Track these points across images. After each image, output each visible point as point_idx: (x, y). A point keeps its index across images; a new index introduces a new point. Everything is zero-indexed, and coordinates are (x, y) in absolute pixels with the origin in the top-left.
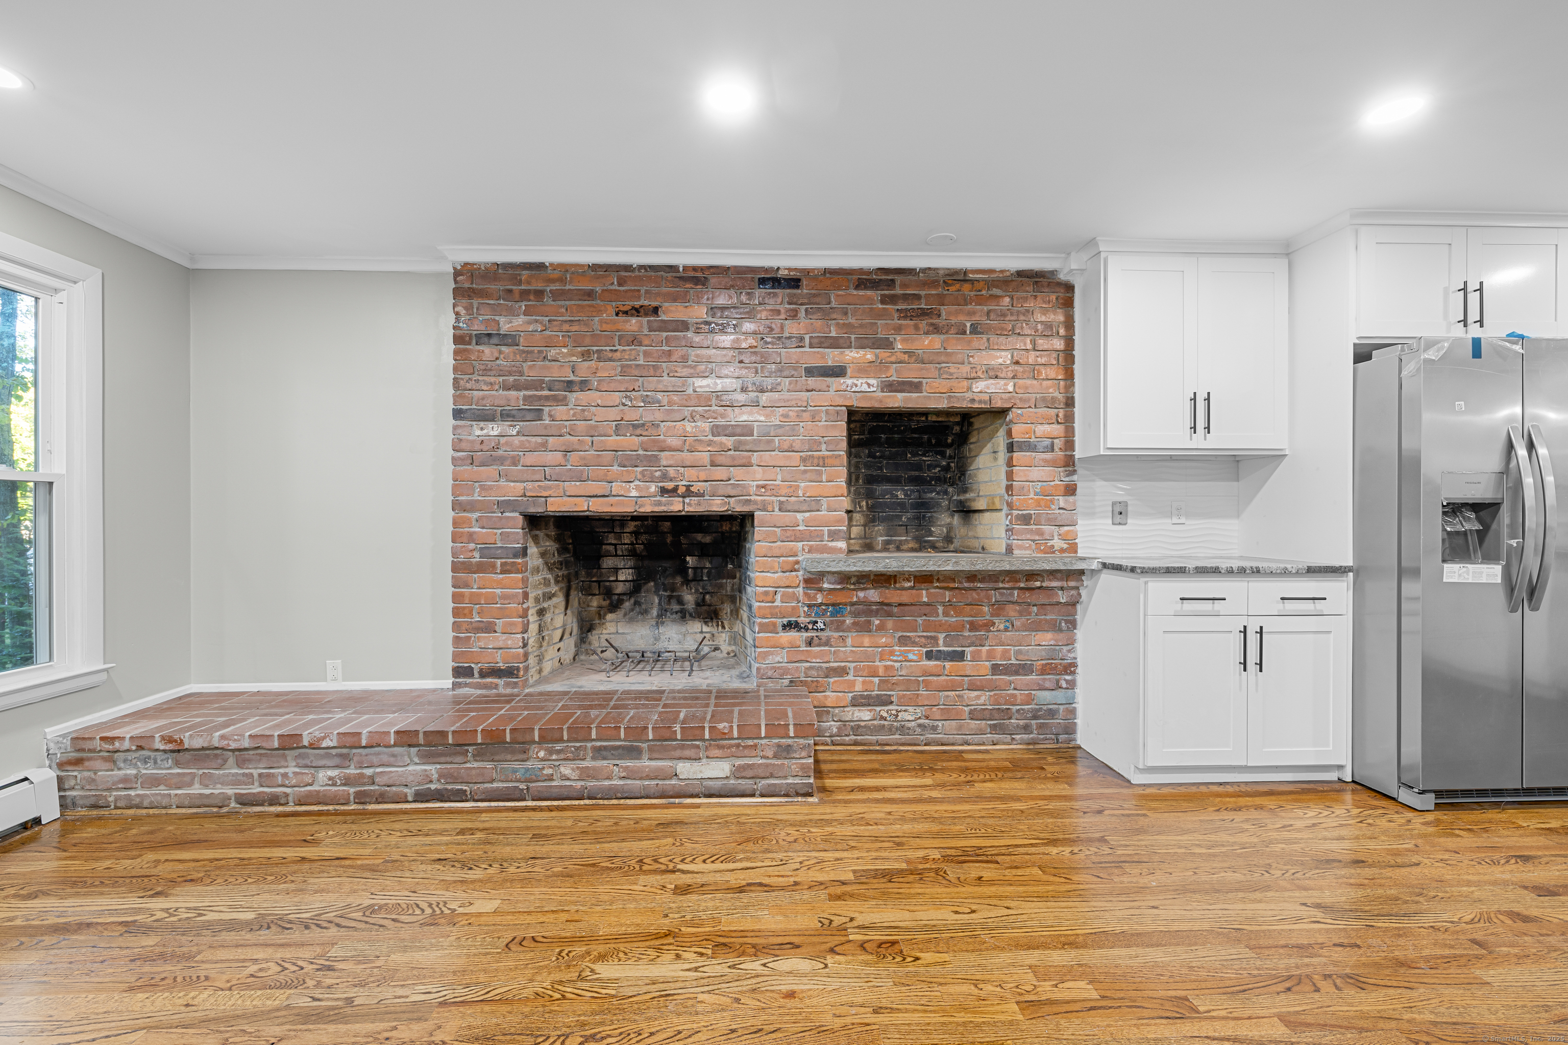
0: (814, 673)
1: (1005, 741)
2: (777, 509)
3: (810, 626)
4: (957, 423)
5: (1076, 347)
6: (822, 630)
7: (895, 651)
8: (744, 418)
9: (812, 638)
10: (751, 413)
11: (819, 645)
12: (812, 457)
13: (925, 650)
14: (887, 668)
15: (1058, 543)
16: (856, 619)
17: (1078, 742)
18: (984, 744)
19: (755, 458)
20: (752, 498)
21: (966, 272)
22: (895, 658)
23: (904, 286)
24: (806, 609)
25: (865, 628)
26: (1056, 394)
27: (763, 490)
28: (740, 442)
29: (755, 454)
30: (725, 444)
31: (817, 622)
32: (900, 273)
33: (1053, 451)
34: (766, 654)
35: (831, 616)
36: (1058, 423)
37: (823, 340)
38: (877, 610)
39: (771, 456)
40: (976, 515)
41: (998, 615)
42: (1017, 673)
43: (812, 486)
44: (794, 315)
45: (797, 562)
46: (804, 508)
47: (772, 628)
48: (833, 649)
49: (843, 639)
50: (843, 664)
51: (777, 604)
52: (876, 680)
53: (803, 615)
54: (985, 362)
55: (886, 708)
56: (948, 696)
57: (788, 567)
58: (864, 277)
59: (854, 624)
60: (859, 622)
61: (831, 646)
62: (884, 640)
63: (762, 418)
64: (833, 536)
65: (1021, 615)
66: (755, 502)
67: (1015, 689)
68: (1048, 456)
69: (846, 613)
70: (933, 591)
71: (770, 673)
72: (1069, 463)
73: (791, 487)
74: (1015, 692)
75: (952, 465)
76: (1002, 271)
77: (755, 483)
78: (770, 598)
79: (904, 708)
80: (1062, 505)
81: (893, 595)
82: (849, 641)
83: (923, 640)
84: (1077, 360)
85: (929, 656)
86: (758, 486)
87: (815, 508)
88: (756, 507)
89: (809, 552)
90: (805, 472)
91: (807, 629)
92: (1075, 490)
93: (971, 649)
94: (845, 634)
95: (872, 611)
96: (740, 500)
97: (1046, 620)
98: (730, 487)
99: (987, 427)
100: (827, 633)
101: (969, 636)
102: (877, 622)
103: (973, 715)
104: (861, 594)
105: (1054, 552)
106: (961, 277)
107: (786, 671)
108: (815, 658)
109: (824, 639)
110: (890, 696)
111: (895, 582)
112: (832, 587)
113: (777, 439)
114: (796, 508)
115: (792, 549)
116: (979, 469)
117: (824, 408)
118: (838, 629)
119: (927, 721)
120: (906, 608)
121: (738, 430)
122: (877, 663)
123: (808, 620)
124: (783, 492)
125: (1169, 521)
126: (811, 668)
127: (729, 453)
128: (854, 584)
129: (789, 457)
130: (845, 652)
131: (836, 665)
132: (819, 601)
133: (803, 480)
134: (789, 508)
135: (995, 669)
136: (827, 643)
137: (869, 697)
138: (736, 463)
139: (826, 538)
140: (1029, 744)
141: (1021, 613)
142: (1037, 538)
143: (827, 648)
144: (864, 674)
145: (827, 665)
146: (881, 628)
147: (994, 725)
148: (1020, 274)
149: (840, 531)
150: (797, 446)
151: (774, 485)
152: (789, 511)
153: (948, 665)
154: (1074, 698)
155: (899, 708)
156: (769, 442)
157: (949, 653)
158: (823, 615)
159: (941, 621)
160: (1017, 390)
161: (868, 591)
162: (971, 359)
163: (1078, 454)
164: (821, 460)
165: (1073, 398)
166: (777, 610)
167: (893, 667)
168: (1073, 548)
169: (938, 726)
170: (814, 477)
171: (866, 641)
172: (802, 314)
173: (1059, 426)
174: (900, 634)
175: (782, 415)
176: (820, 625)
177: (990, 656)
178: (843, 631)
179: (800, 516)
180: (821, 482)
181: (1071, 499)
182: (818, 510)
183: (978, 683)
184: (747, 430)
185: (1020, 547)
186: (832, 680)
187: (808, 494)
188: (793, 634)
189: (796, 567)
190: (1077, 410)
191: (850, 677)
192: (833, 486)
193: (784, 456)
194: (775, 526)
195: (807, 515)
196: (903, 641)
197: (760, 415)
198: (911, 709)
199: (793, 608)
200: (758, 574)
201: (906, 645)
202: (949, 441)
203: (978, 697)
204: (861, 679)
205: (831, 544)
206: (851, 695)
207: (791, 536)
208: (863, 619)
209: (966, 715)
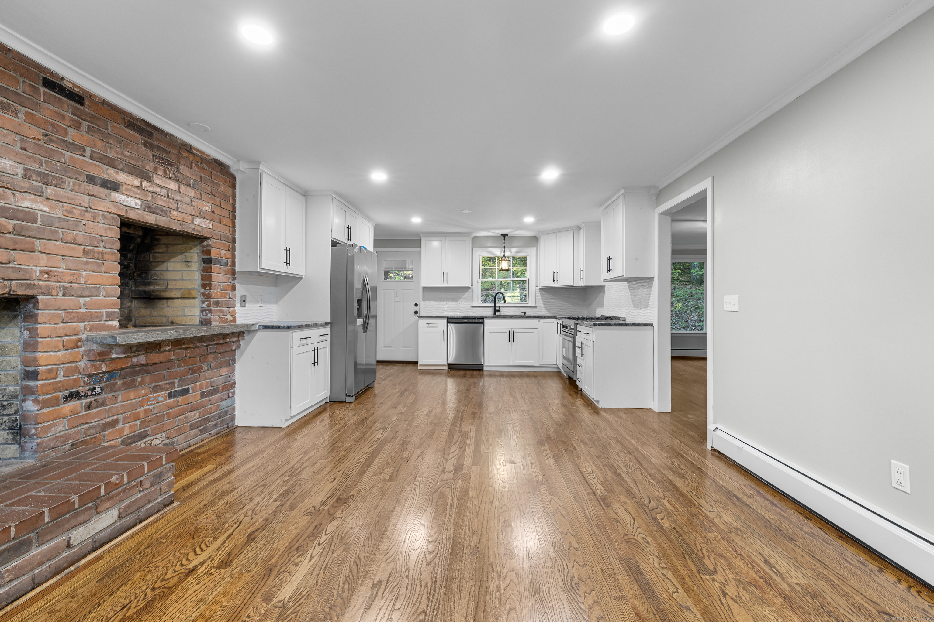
0: (93, 431)
1: (207, 436)
2: (60, 294)
3: (89, 393)
4: (140, 236)
5: (237, 211)
6: (99, 394)
7: (150, 398)
8: (27, 204)
9: (91, 403)
10: (33, 201)
11: (97, 407)
12: (94, 251)
13: (167, 392)
14: (145, 411)
15: (229, 317)
16: (125, 380)
17: (236, 424)
18: (197, 443)
19: (38, 244)
20: (36, 282)
21: (191, 147)
22: (151, 403)
23: (158, 140)
24: (86, 379)
25: (130, 386)
26: (228, 234)
27: (46, 276)
28: (22, 227)
29: (38, 241)
30: (5, 226)
31: (95, 388)
32: (156, 130)
33: (227, 266)
34: (48, 428)
35: (107, 381)
36: (229, 250)
37: (102, 157)
38: (140, 370)
39: (55, 245)
40: (164, 301)
41: (204, 362)
42: (212, 394)
43: (92, 275)
44: (78, 127)
45: (80, 340)
46: (87, 293)
47: (55, 402)
48: (107, 408)
49: (115, 397)
50: (115, 417)
51: (60, 378)
52: (138, 422)
53: (82, 384)
54: (200, 207)
55: (144, 441)
56: (180, 420)
57: (72, 345)
58: (132, 120)
59: (123, 384)
60: (127, 381)
61: (107, 405)
62: (143, 392)
63: (46, 209)
64: (110, 316)
65: (214, 360)
66: (39, 287)
67: (211, 404)
68: (225, 268)
69: (118, 376)
70: (177, 351)
71: (52, 444)
72: (233, 273)
73: (74, 274)
74: (211, 406)
75: (131, 265)
76: (208, 155)
77: (38, 268)
78: (53, 375)
79: (155, 437)
80: (231, 296)
81: (156, 357)
82: (120, 398)
83: (167, 386)
84: (237, 218)
85: (170, 396)
86: (41, 272)
87: (95, 294)
88: (40, 291)
89: (90, 330)
90: (87, 263)
91: (86, 396)
92: (235, 288)
93: (192, 385)
94: (117, 393)
95: (136, 372)
96: (22, 285)
97: (224, 361)
98: (10, 270)
99: (178, 245)
100: (104, 395)
101: (191, 378)
102: (139, 379)
103: (192, 428)
104: (135, 360)
105: (227, 323)
106: (188, 149)
107: (68, 437)
108: (94, 419)
109: (100, 401)
110: (147, 431)
111: (160, 347)
112: (119, 356)
113: (60, 230)
114: (79, 293)
115: (75, 329)
116: (167, 270)
117: (102, 213)
118: (111, 391)
119: (168, 441)
120: (158, 366)
121: (20, 215)
122: (139, 410)
123: (87, 388)
124: (68, 279)
125: (258, 305)
126: (90, 428)
127: (8, 235)
128: (134, 352)
129: (73, 249)
130: (116, 408)
131: (109, 419)
132: (104, 370)
133: (85, 270)
134: (73, 293)
135: (203, 395)
136: (103, 404)
137: (133, 436)
138: (17, 246)
139: (104, 318)
140: (217, 434)
141: (214, 359)
142: (221, 314)
143: (102, 408)
144: (131, 421)
145: (103, 422)
146: (142, 383)
147: (202, 429)
148: (216, 161)
149: (115, 312)
150: (80, 240)
151: (59, 272)
152: (73, 296)
153: (180, 399)
154: (234, 401)
155: (152, 438)
156: (53, 232)
157: (181, 391)
158: (100, 381)
159: (176, 371)
160: (214, 228)
161: (139, 357)
162: (193, 203)
163: (237, 269)
164: (101, 255)
165: (235, 238)
166: (60, 385)
167: (149, 409)
168: (234, 320)
169: (175, 441)
170: (94, 268)
171: (132, 395)
172: (84, 128)
173: (229, 252)
174: (153, 385)
175: (66, 210)
176: (98, 390)
177: (201, 387)
178: (115, 391)
179: (82, 300)
180: (100, 272)
181: (234, 292)
182: (98, 296)
183: (195, 406)
184: (30, 217)
185: (215, 320)
186: (106, 433)
187: (89, 282)
188: (74, 404)
189: (79, 344)
190: (237, 245)
191: (119, 426)
192: (110, 277)
193: (68, 247)
194: (59, 309)
195: (88, 299)
196: (156, 389)
197: (45, 205)
198: (159, 436)
199: (75, 380)
200: (41, 354)
201: (157, 392)
202: (131, 248)
203: (195, 415)
204: (128, 425)
205: (108, 323)
206: (121, 439)
207: (74, 317)
208: (130, 379)
209: (188, 429)
